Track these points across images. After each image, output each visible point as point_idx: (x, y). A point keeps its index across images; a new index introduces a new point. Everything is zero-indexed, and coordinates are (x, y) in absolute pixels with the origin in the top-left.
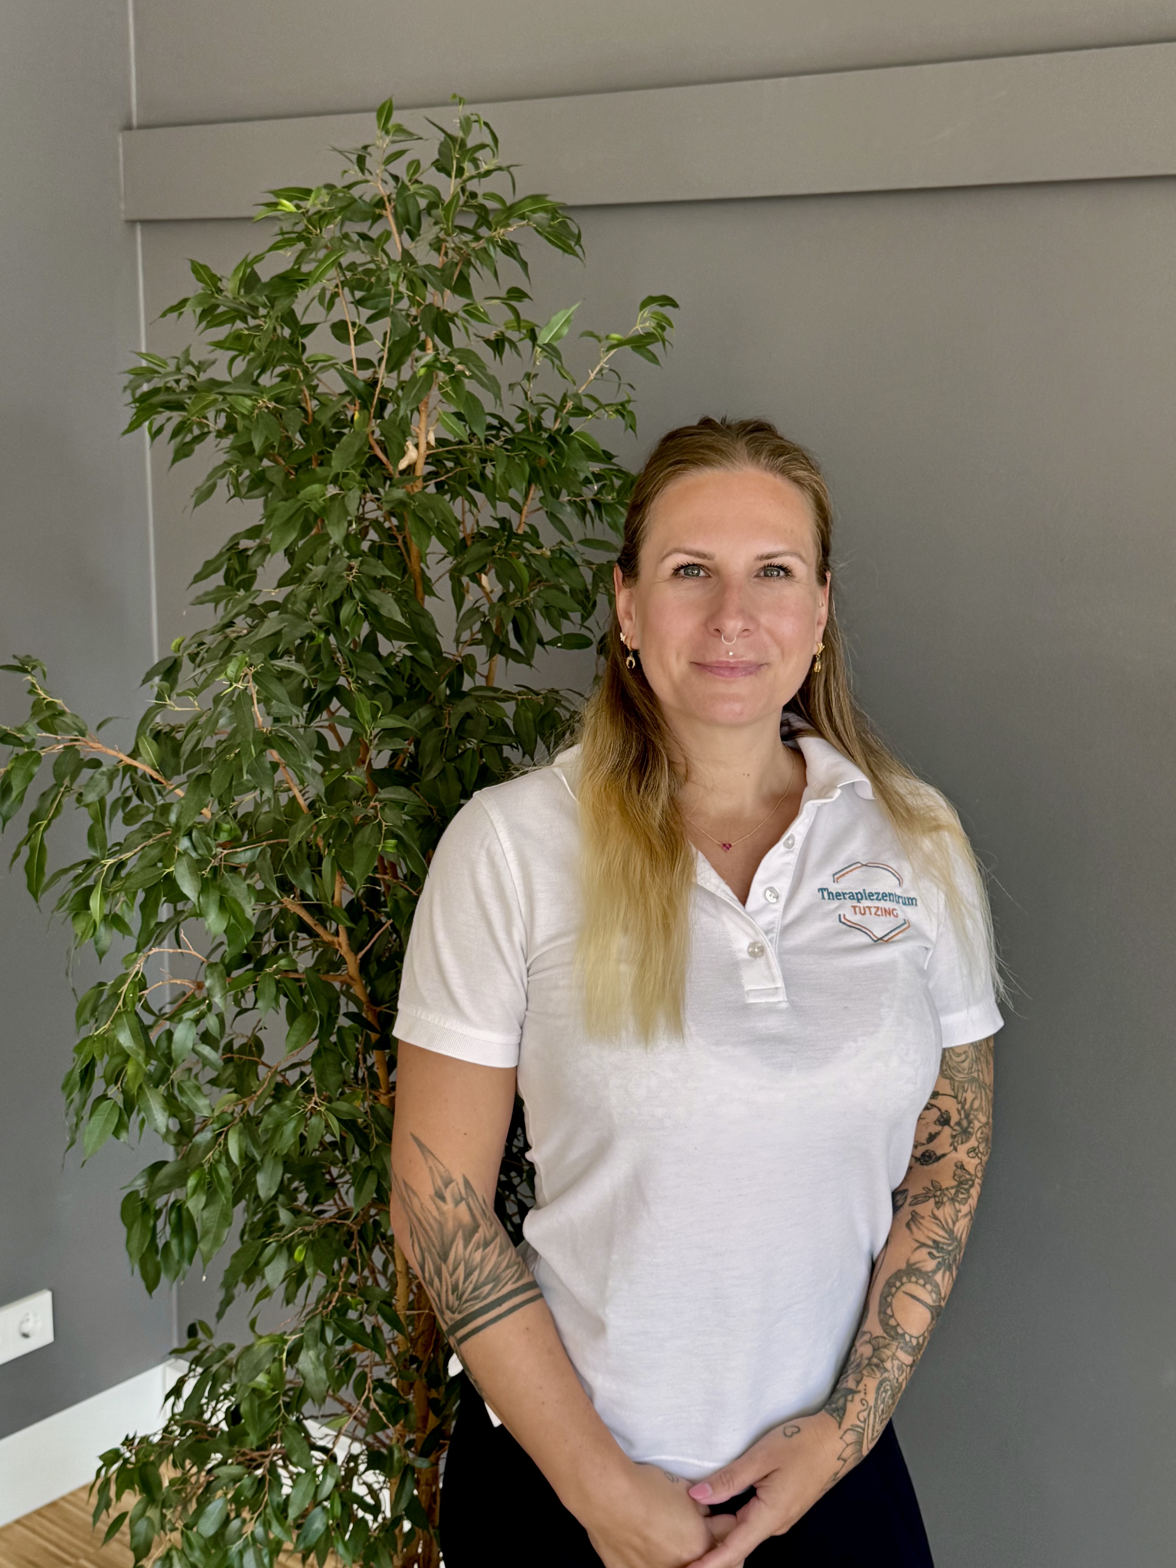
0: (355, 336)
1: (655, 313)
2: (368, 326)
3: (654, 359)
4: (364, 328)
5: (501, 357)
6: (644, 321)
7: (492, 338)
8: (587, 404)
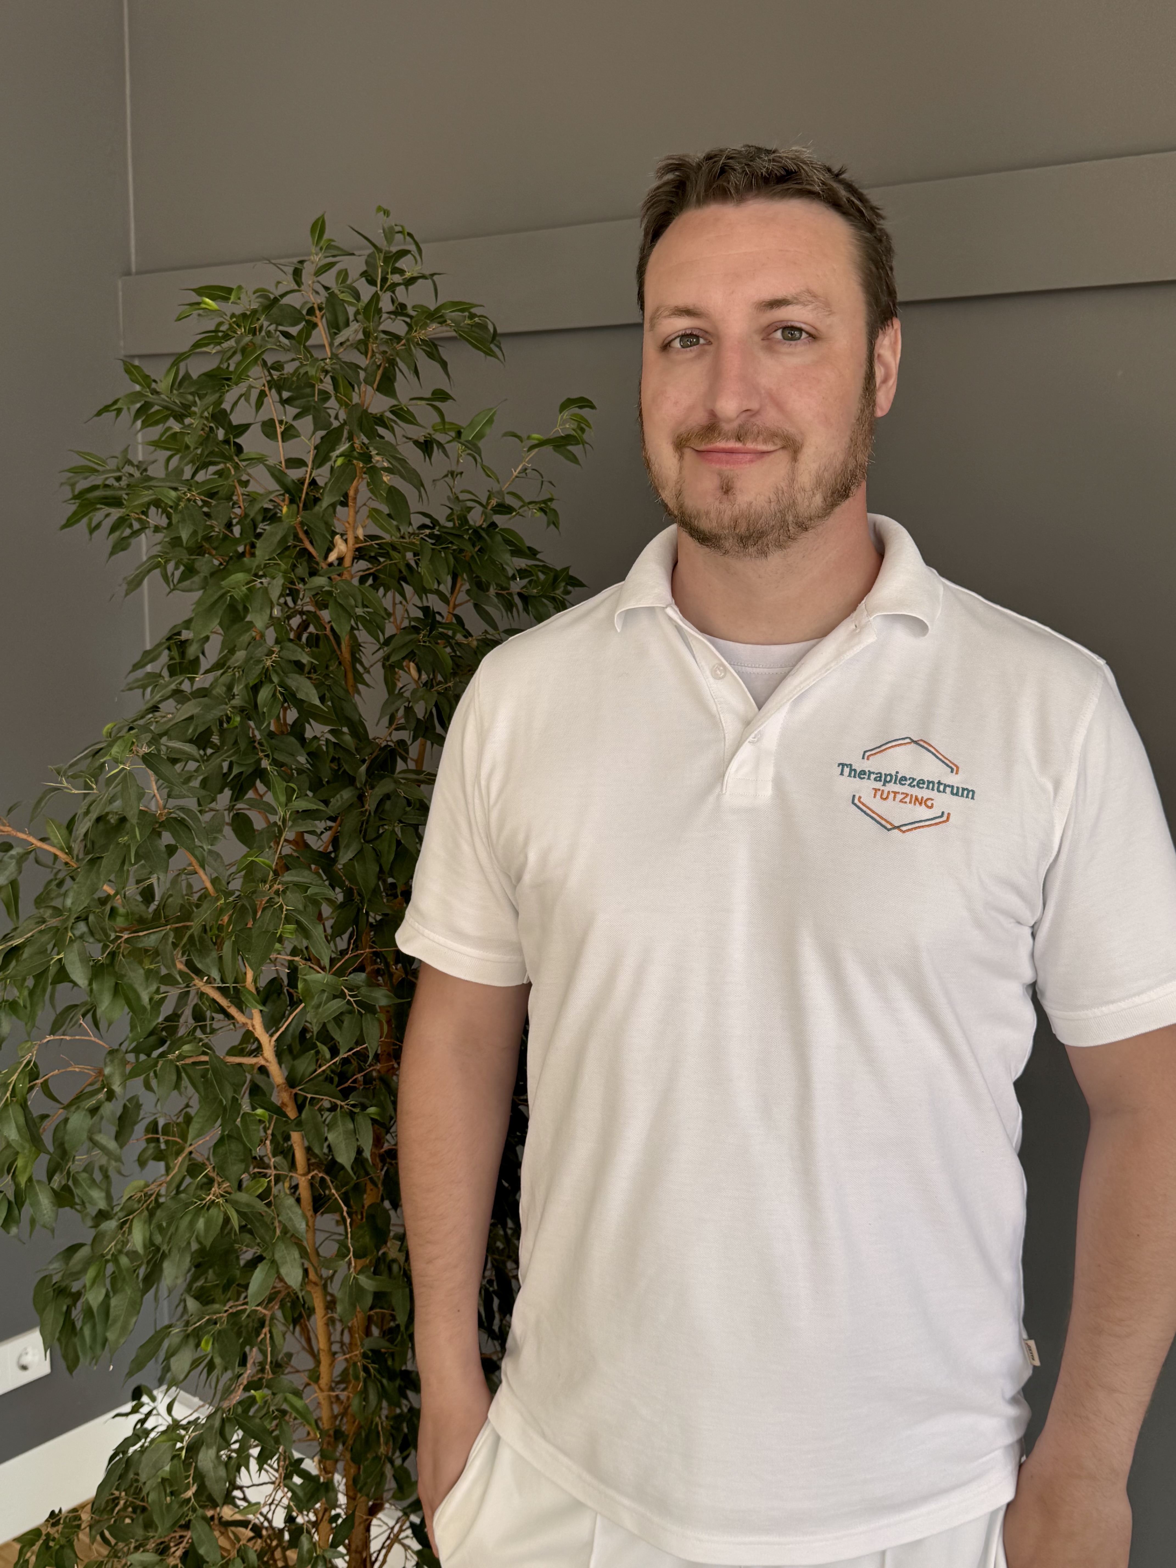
0: (283, 433)
1: (575, 415)
2: (294, 423)
3: (574, 459)
4: (292, 425)
5: (430, 458)
6: (564, 422)
7: (422, 440)
8: (509, 501)
